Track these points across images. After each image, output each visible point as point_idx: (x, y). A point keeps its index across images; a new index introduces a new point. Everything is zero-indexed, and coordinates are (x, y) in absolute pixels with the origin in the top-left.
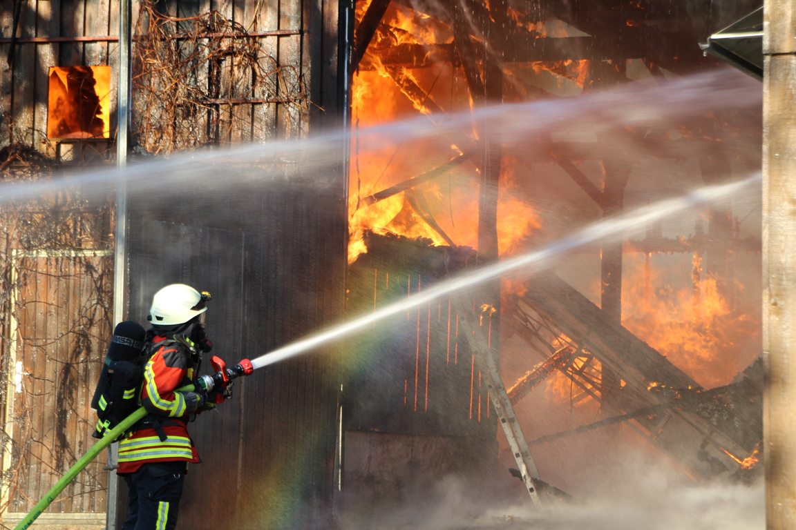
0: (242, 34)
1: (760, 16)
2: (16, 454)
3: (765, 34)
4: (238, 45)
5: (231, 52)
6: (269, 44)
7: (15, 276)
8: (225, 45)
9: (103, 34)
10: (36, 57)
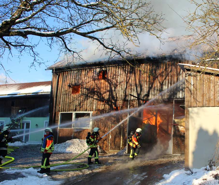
0: (133, 104)
1: (184, 104)
2: (110, 144)
3: (185, 105)
4: (132, 105)
5: (132, 106)
6: (135, 105)
7: (110, 127)
8: (131, 105)
9: (119, 104)
10: (113, 106)
